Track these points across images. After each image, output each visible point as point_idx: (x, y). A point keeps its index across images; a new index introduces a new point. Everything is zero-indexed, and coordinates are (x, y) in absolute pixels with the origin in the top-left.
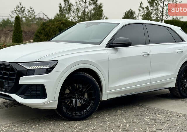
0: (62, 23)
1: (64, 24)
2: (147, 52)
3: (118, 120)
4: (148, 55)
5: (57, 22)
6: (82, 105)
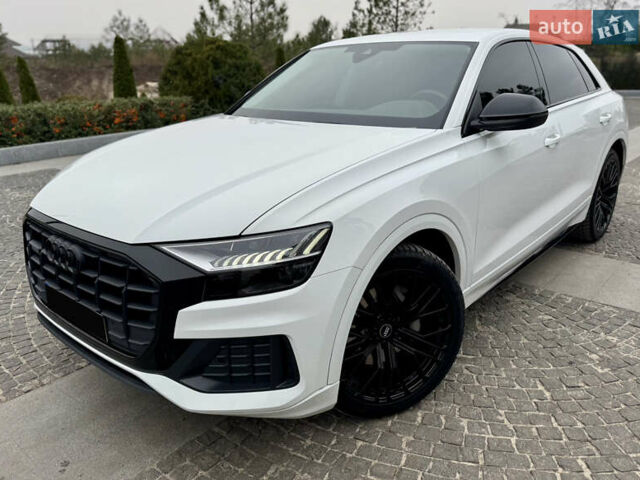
2: (554, 135)
4: (557, 143)
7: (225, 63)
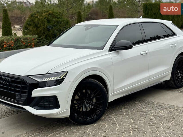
0: (49, 14)
1: (51, 15)
2: (145, 51)
3: (125, 120)
4: (147, 53)
5: (44, 13)
6: (91, 109)
7: (53, 20)
